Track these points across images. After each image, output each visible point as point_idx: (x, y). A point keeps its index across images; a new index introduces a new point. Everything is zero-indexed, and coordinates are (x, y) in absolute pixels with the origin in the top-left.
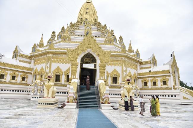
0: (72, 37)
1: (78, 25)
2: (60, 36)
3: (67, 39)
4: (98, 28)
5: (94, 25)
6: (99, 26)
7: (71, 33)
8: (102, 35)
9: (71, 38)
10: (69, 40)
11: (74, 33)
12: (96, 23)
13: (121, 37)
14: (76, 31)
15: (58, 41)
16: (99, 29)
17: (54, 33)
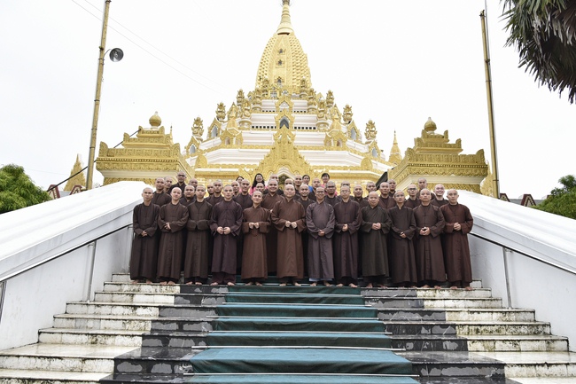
0: (245, 134)
1: (258, 99)
2: (214, 130)
3: (234, 139)
4: (309, 104)
5: (300, 97)
6: (311, 100)
7: (242, 123)
8: (318, 125)
9: (243, 135)
10: (240, 140)
11: (250, 123)
12: (305, 91)
13: (371, 125)
14: (254, 115)
15: (210, 144)
16: (313, 106)
17: (198, 121)
